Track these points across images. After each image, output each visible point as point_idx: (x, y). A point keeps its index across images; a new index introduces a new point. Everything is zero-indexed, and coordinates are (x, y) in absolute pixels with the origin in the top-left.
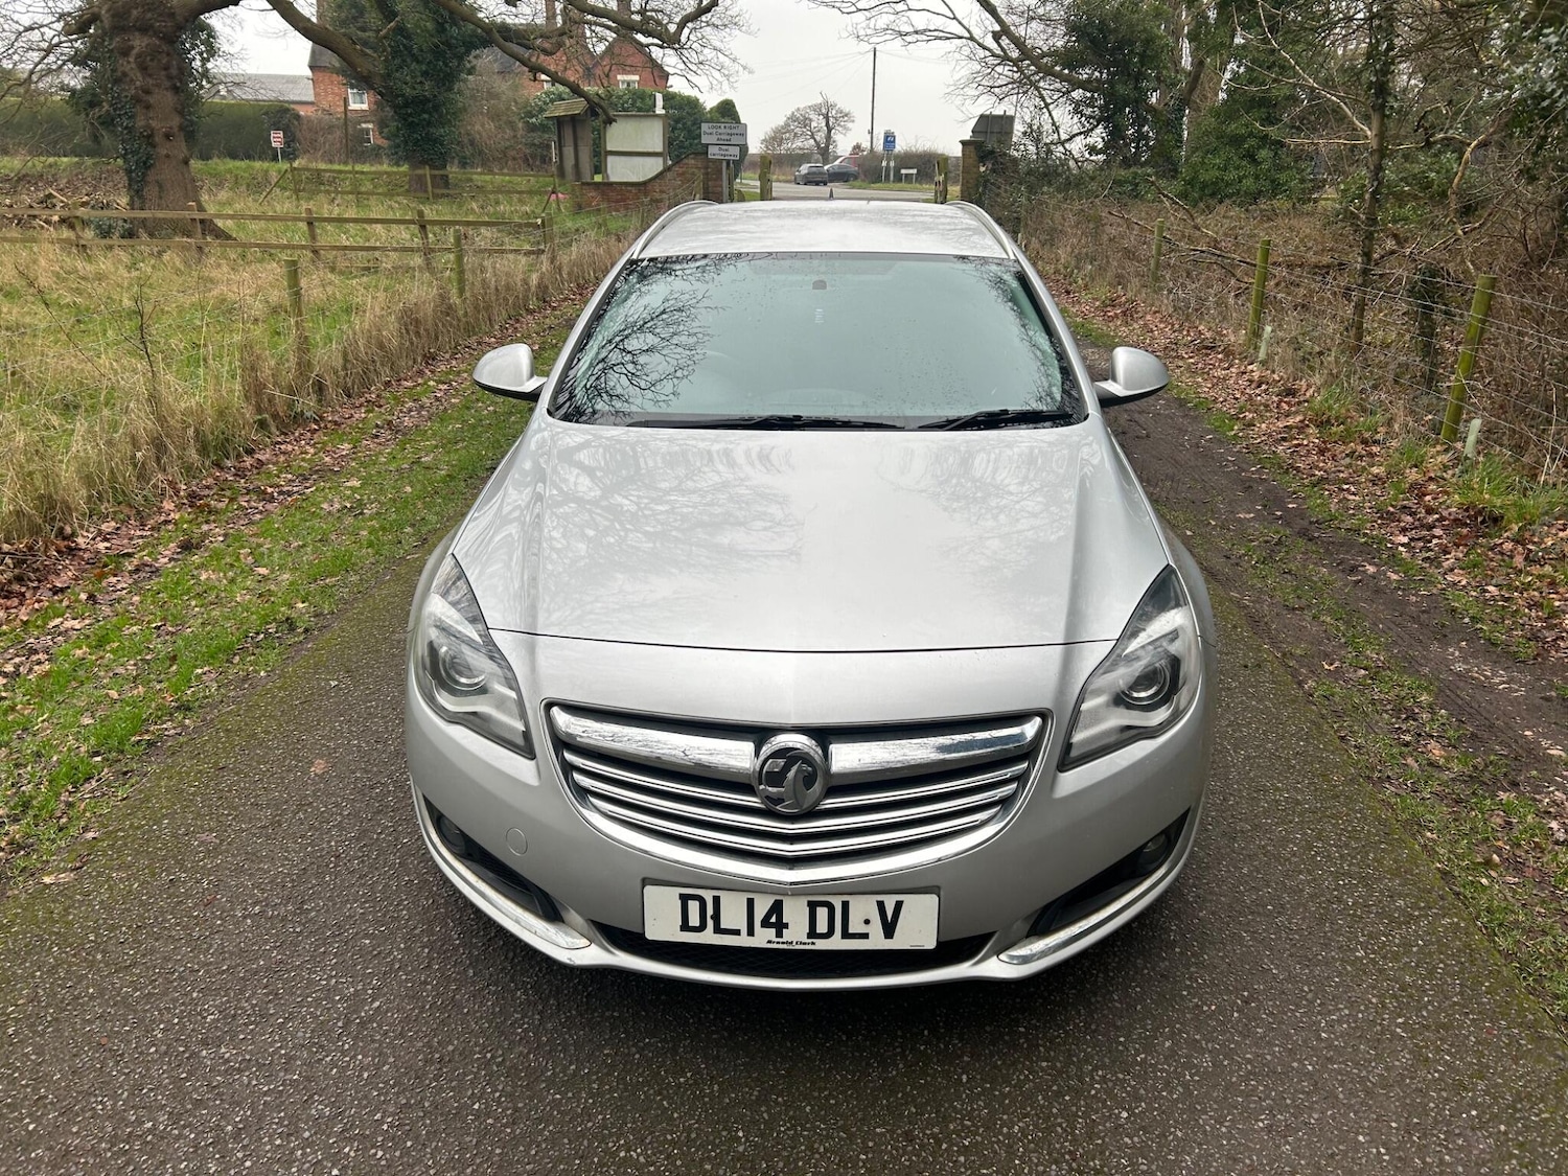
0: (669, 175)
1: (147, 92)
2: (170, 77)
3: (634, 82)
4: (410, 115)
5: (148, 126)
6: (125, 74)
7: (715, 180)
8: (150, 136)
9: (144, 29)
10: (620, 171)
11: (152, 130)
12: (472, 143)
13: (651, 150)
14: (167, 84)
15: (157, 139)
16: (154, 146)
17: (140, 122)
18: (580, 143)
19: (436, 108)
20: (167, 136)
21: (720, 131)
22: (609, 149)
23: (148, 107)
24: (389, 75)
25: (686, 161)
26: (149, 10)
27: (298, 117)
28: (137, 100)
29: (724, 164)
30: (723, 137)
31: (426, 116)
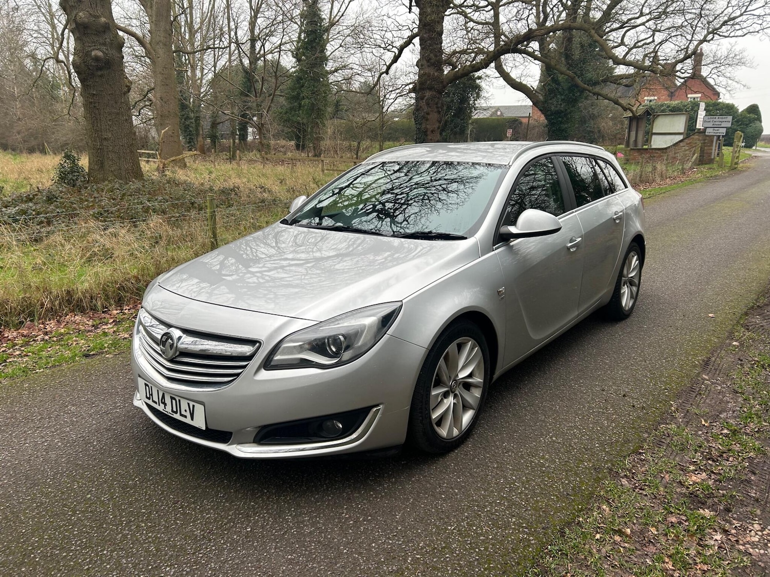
0: (681, 144)
1: (428, 114)
2: (437, 107)
3: (698, 98)
4: (553, 119)
5: (426, 128)
6: (421, 107)
7: (709, 146)
8: (426, 131)
9: (430, 89)
10: (658, 142)
11: (427, 129)
12: (599, 131)
13: (676, 132)
14: (436, 110)
15: (428, 133)
16: (427, 136)
17: (423, 126)
18: (639, 129)
19: (566, 115)
20: (432, 131)
21: (715, 120)
22: (654, 132)
23: (427, 120)
24: (546, 101)
25: (693, 137)
26: (434, 81)
27: (521, 123)
28: (423, 117)
29: (715, 138)
30: (716, 123)
31: (560, 119)
